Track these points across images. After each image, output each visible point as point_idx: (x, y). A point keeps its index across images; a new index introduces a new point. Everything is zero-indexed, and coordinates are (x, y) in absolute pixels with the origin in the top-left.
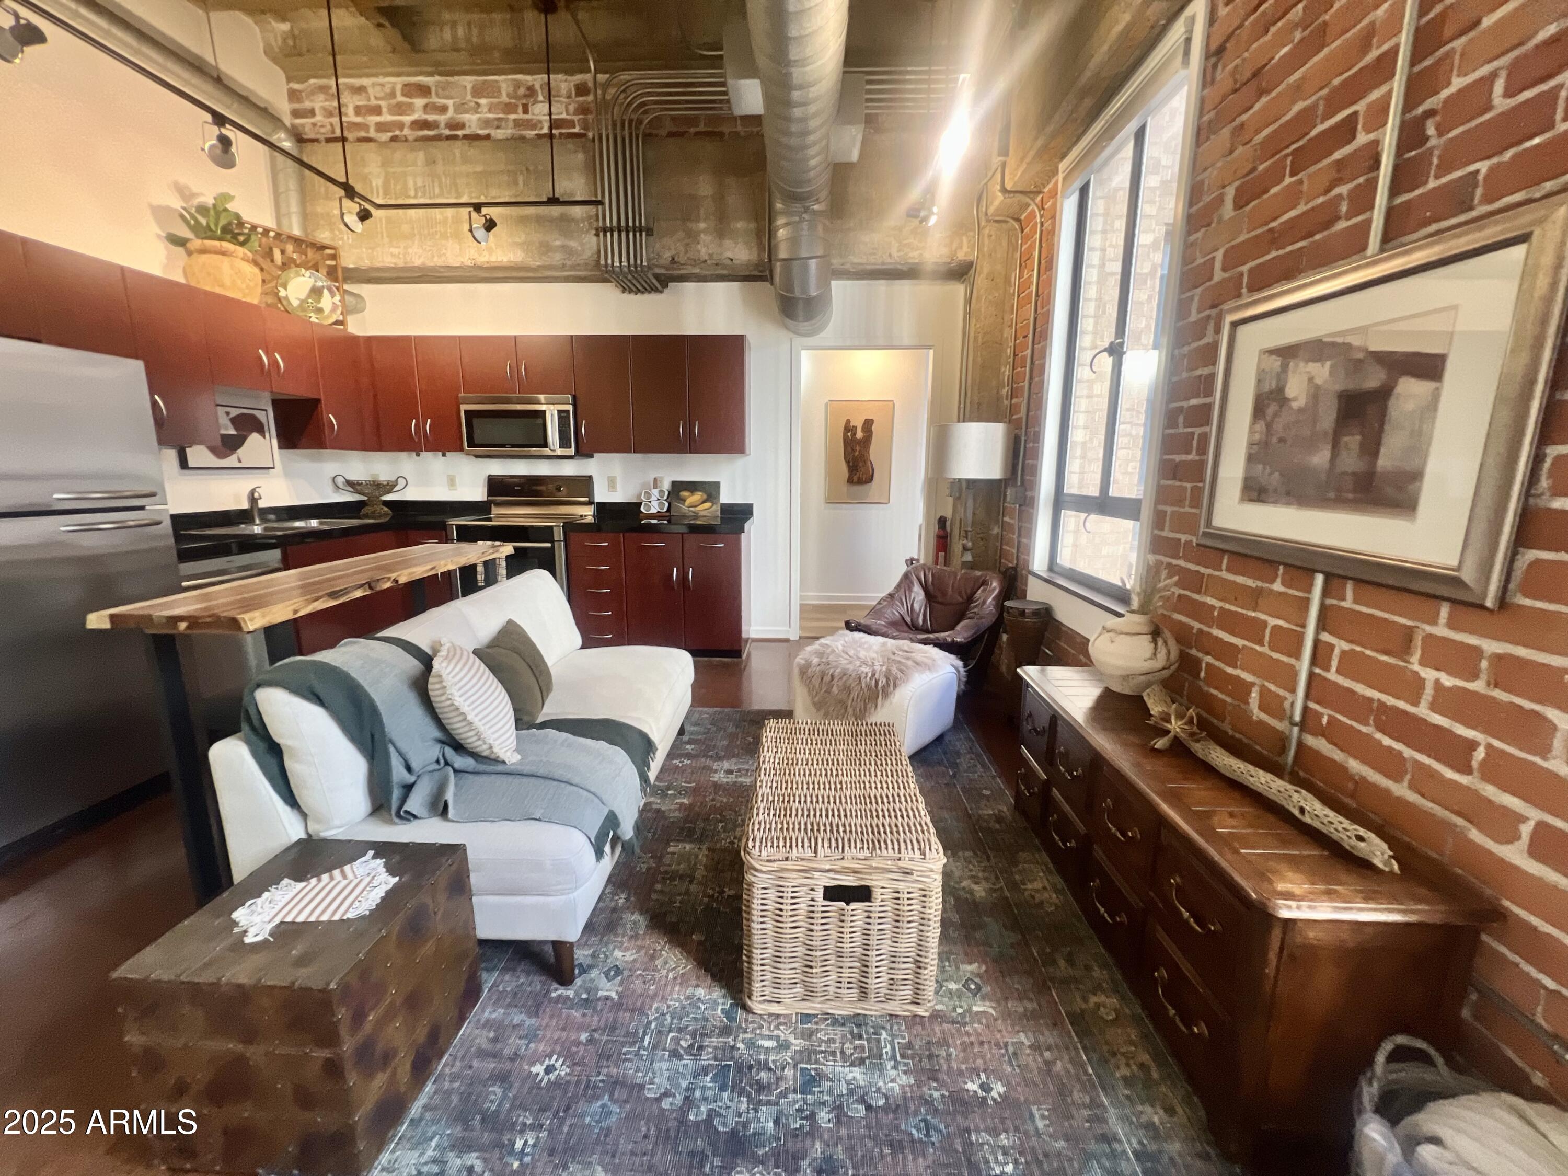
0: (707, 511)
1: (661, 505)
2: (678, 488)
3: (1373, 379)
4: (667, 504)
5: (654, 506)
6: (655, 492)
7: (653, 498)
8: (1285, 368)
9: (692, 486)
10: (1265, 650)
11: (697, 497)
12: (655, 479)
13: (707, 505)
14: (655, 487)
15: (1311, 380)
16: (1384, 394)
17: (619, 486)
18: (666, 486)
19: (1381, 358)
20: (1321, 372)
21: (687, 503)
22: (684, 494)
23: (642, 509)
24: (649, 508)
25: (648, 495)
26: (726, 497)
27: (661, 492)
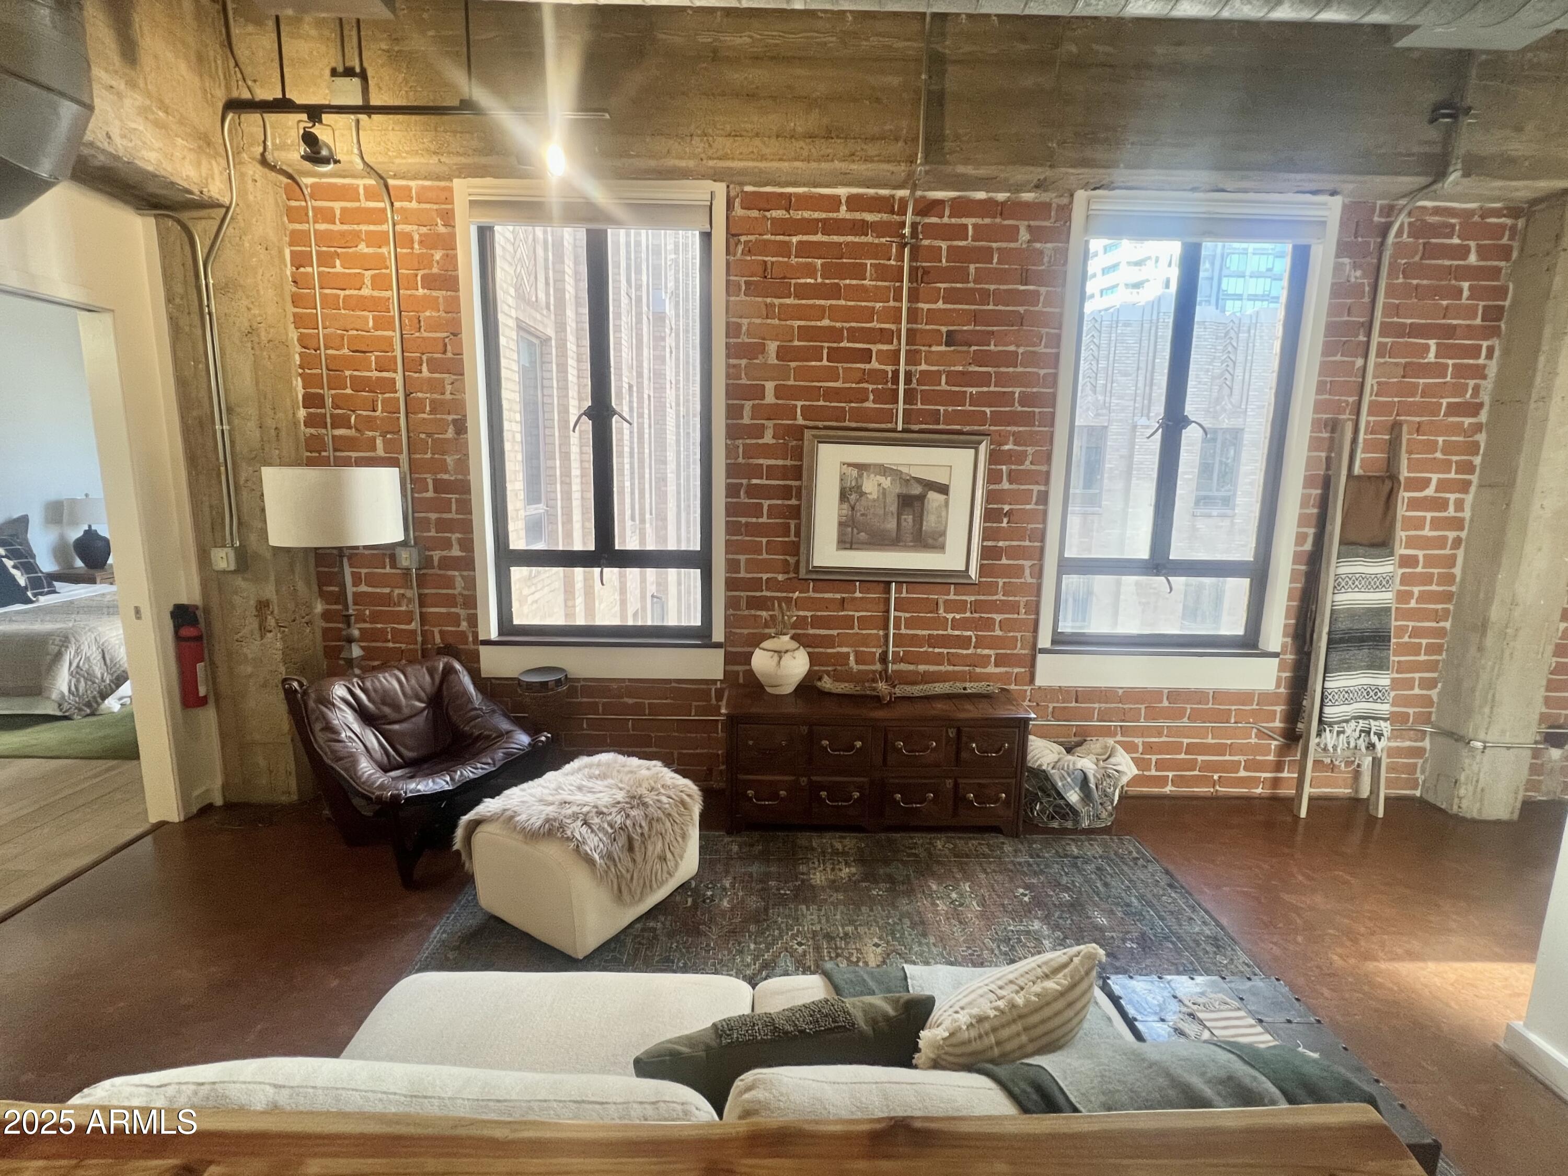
3: (917, 490)
8: (861, 476)
10: (856, 630)
15: (879, 485)
16: (921, 498)
19: (919, 481)
20: (886, 482)
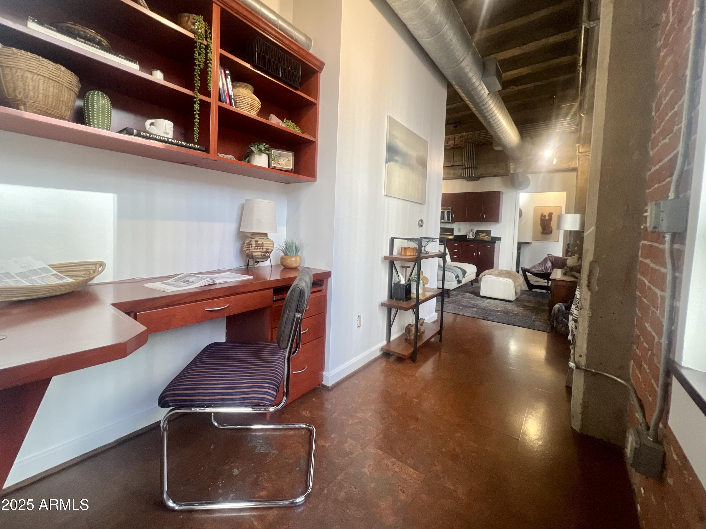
0: (486, 238)
1: (473, 236)
2: (478, 232)
4: (474, 236)
5: (471, 236)
6: (471, 233)
7: (471, 234)
9: (483, 232)
11: (484, 234)
12: (472, 229)
13: (487, 237)
14: (472, 231)
17: (461, 231)
18: (475, 231)
21: (481, 236)
22: (480, 233)
23: (467, 237)
24: (469, 237)
25: (470, 233)
26: (493, 235)
27: (473, 233)
